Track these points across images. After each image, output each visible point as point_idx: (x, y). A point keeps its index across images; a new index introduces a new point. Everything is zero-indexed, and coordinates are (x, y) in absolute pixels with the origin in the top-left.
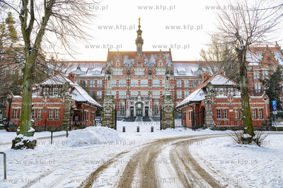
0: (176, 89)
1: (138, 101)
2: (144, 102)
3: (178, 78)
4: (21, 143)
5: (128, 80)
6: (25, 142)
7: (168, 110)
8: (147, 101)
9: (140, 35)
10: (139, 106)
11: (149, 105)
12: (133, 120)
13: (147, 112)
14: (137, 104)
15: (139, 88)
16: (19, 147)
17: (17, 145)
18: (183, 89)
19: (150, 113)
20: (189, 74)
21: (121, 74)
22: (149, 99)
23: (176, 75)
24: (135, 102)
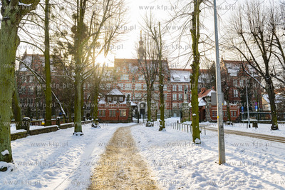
0: (172, 92)
1: (142, 101)
3: (174, 83)
5: (134, 84)
10: (142, 105)
15: (142, 91)
18: (177, 92)
20: (182, 80)
21: (127, 79)
23: (172, 80)
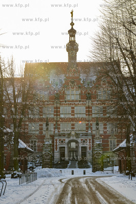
1: (71, 138)
2: (79, 140)
4: (16, 175)
5: (57, 108)
6: (18, 175)
7: (98, 156)
8: (84, 138)
9: (74, 36)
10: (73, 145)
11: (87, 145)
12: (65, 167)
13: (84, 154)
14: (70, 142)
15: (72, 120)
16: (16, 177)
17: (15, 176)
19: (89, 157)
22: (86, 135)
24: (67, 140)
